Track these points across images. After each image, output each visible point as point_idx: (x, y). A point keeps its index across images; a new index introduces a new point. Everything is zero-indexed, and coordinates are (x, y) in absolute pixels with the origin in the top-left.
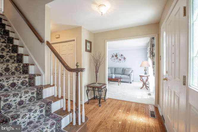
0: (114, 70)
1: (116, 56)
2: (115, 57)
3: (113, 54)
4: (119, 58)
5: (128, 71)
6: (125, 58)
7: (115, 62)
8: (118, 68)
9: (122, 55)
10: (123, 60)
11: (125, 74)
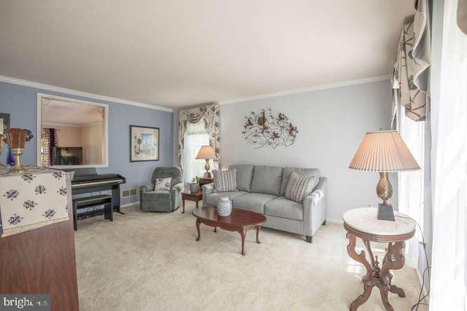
0: (249, 173)
1: (262, 121)
2: (257, 127)
3: (249, 115)
4: (274, 128)
5: (303, 183)
6: (292, 130)
7: (257, 145)
8: (265, 167)
9: (281, 118)
10: (285, 134)
11: (287, 193)
